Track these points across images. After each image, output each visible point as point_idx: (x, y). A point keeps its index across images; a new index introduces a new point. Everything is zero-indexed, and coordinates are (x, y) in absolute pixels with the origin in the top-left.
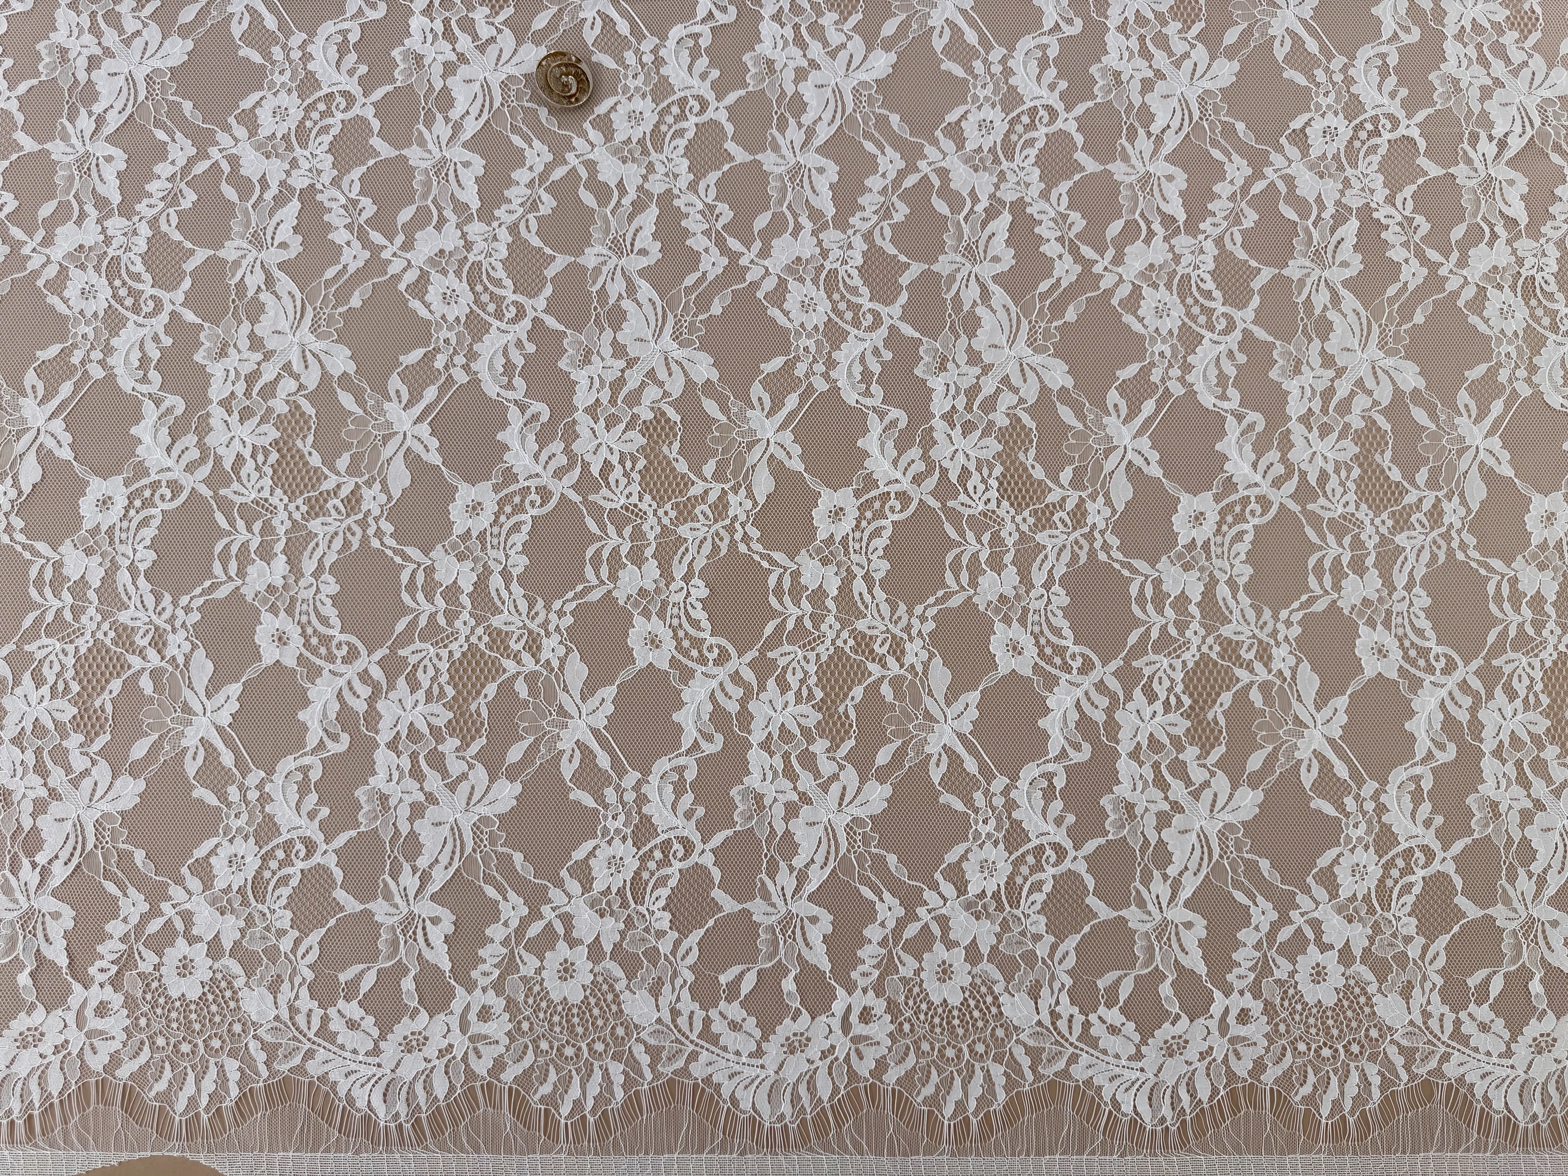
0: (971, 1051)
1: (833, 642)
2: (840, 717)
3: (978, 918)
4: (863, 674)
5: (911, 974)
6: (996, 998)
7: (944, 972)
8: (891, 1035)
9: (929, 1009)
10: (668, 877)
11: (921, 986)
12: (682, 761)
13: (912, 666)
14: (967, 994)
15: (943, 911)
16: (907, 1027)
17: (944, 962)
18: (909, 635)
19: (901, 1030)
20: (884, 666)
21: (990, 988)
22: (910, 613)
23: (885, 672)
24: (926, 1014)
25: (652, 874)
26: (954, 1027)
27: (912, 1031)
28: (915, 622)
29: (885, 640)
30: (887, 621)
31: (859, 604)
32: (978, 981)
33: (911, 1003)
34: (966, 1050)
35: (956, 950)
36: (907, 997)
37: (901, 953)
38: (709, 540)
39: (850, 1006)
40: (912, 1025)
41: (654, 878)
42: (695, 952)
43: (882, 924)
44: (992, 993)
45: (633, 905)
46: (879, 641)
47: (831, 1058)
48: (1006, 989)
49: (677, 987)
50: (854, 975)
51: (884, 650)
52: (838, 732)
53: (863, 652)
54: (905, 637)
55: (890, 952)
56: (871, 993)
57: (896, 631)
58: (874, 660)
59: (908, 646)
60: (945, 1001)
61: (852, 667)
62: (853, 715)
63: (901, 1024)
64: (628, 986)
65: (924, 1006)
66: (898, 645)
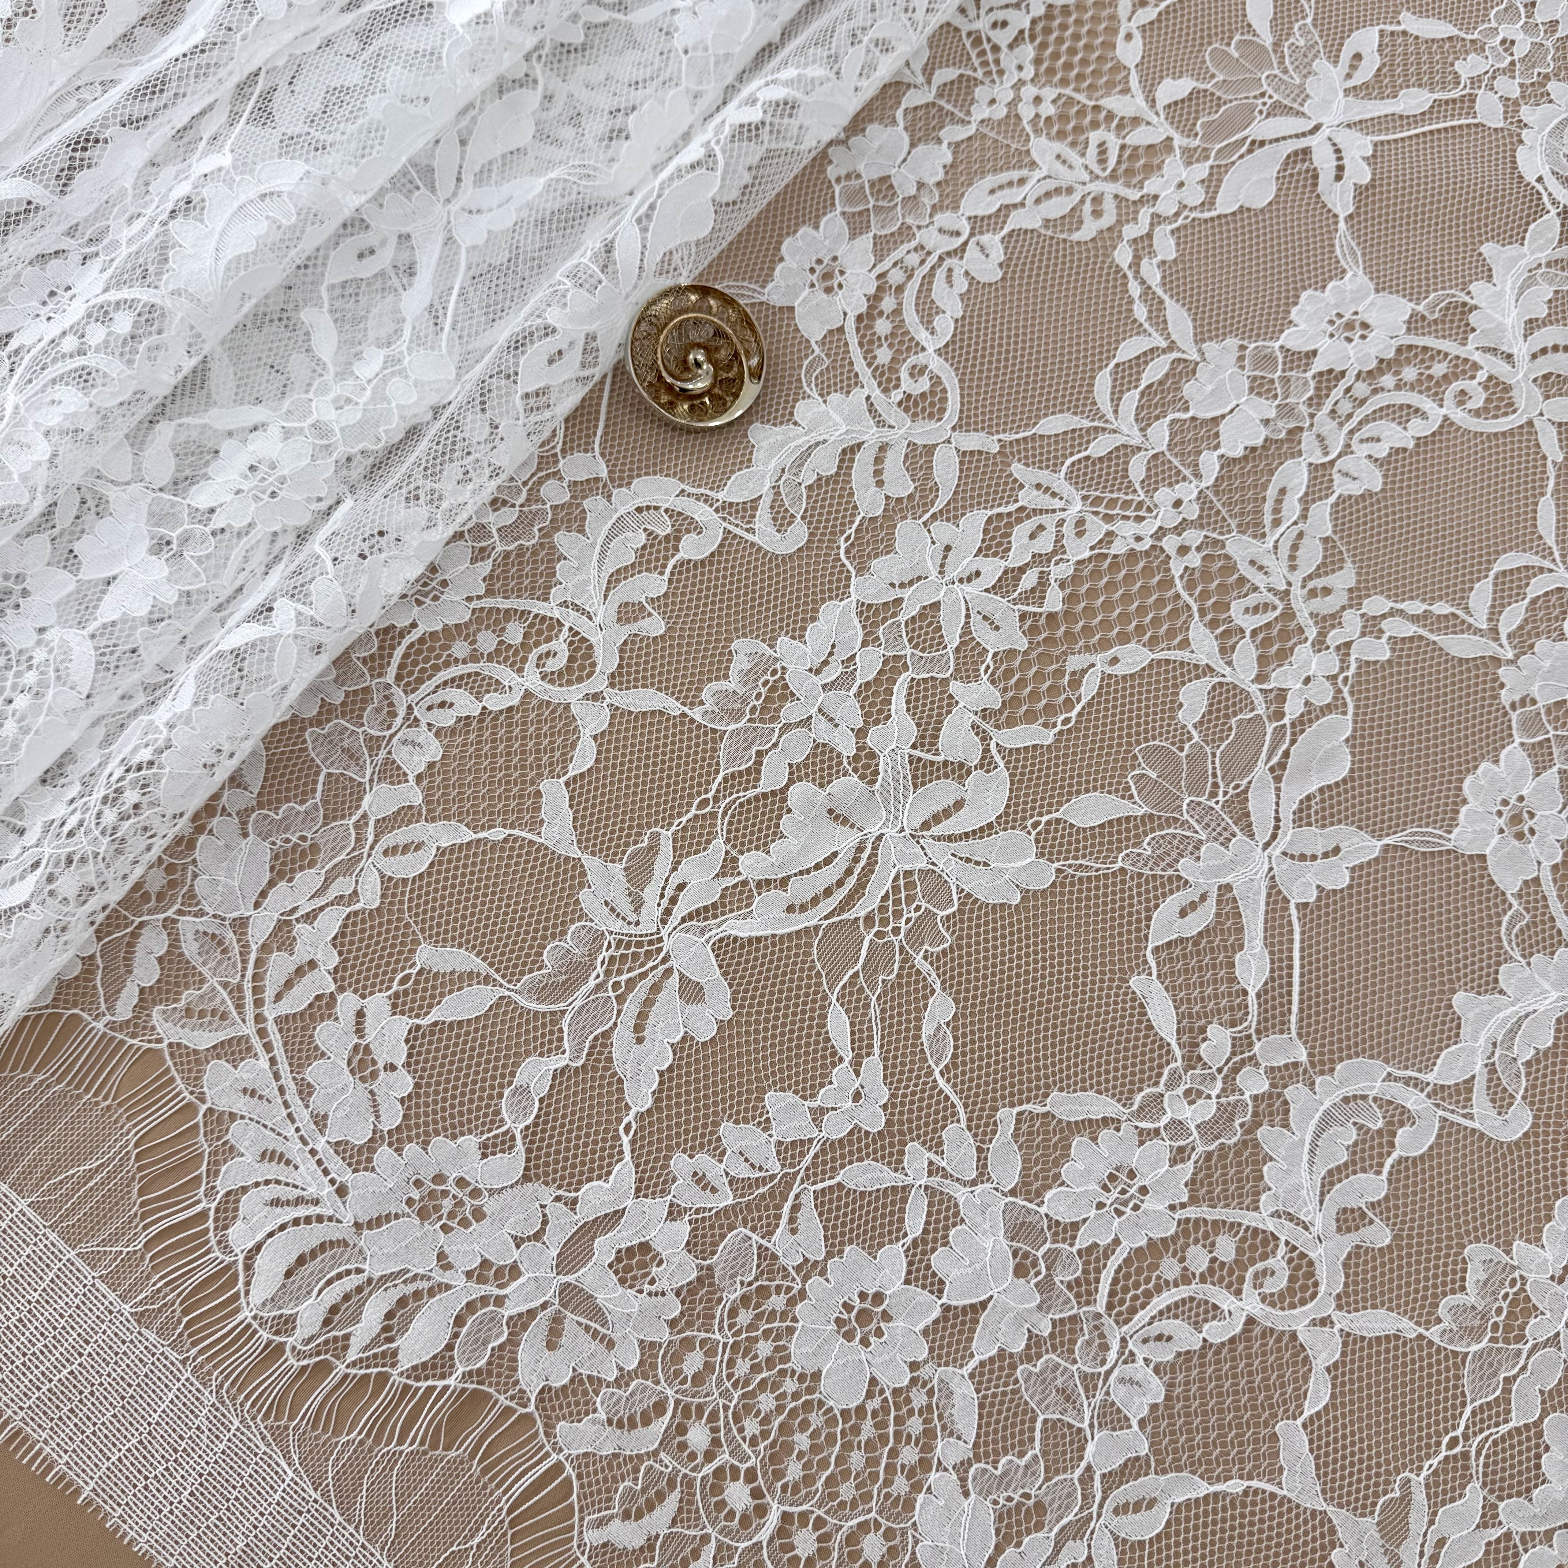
0: (782, 1532)
1: (1161, 532)
2: (1060, 673)
3: (1020, 1271)
4: (1171, 633)
5: (791, 1261)
6: (925, 1464)
7: (864, 1317)
8: (648, 1348)
9: (770, 1362)
10: (496, 686)
11: (792, 1302)
12: (702, 513)
13: (1281, 695)
14: (875, 1404)
15: (961, 1194)
16: (693, 1362)
17: (878, 1298)
18: (1322, 634)
19: (677, 1358)
20: (1226, 651)
21: (929, 1434)
22: (1356, 596)
23: (1219, 665)
24: (755, 1369)
25: (475, 657)
26: (788, 1448)
27: (698, 1379)
28: (1352, 622)
29: (1267, 607)
30: (1297, 578)
31: (1268, 507)
32: (919, 1399)
33: (744, 1317)
34: (773, 1519)
35: (924, 1296)
36: (745, 1300)
37: (808, 1200)
38: (1076, 197)
39: (619, 1214)
40: (709, 1367)
41: (471, 668)
42: (425, 859)
43: (818, 1114)
44: (928, 1448)
45: (390, 678)
46: (1252, 600)
47: (491, 1290)
48: (962, 1468)
49: (333, 892)
50: (680, 1163)
51: (1249, 623)
52: (1034, 696)
53: (1204, 595)
54: (1312, 633)
55: (788, 1182)
56: (683, 1229)
57: (1303, 610)
58: (1213, 624)
59: (1303, 652)
60: (816, 1376)
61: (1160, 603)
62: (1089, 688)
63: (688, 1344)
64: (249, 811)
65: (764, 1349)
66: (1285, 634)
